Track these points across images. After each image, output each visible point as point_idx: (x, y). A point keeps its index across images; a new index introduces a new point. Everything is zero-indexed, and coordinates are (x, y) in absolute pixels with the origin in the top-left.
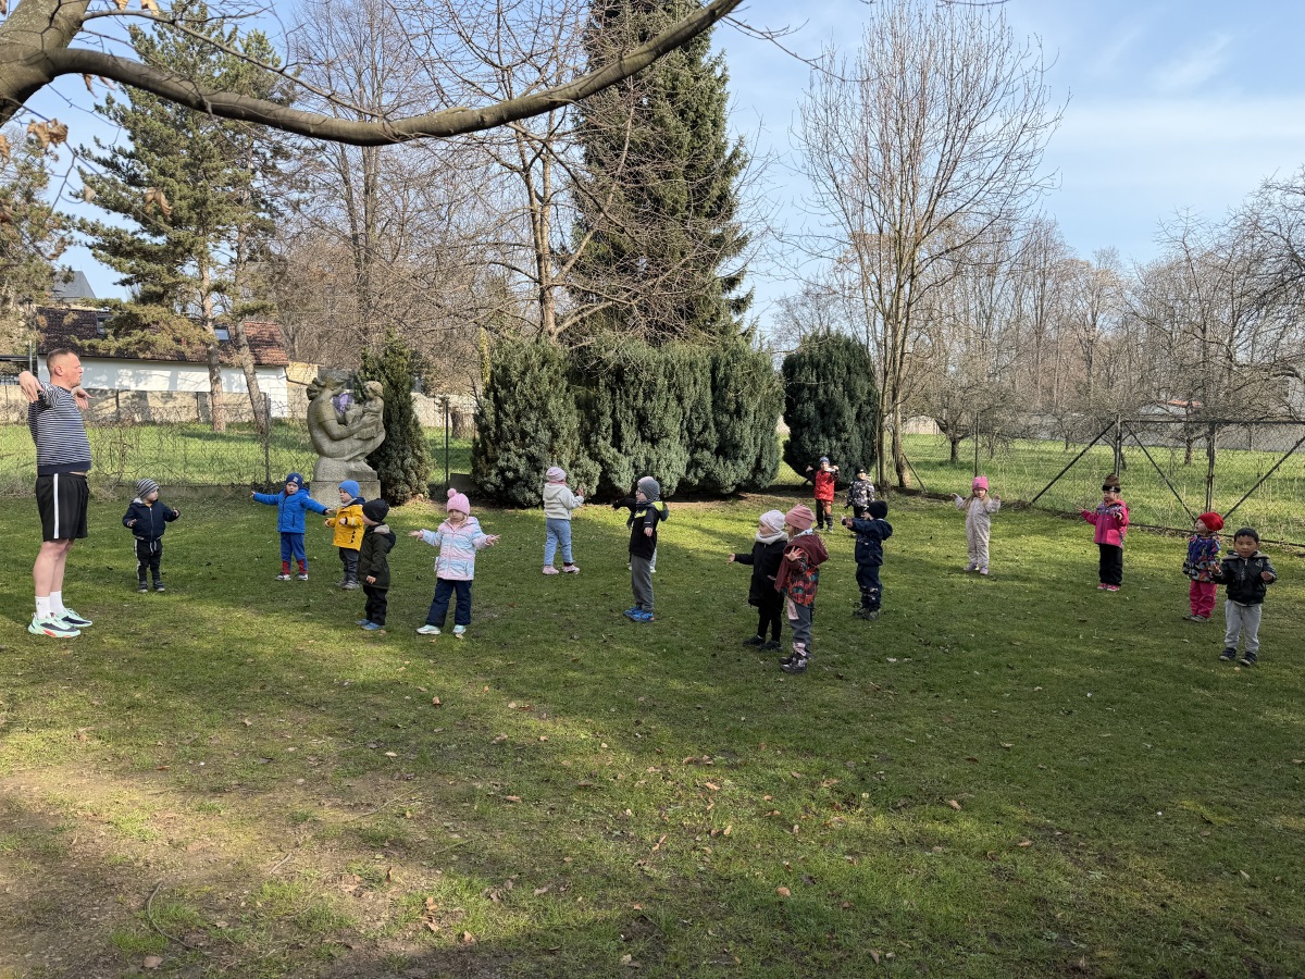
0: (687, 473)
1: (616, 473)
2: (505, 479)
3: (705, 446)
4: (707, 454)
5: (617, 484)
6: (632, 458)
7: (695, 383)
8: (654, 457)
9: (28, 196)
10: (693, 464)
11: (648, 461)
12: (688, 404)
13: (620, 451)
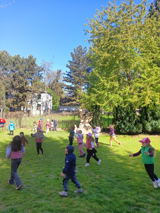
1: (147, 127)
6: (151, 123)
8: (157, 123)
9: (57, 81)
13: (148, 121)
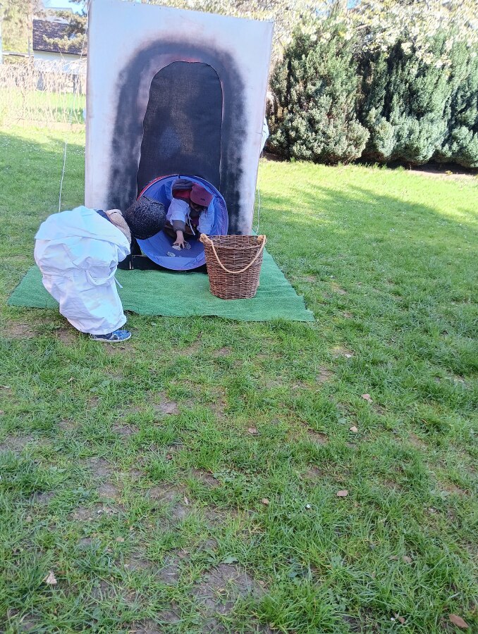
0: (443, 145)
1: (382, 139)
2: (288, 136)
3: (464, 123)
4: (465, 129)
5: (381, 150)
6: (398, 127)
7: (468, 63)
8: (417, 129)
10: (450, 139)
11: (411, 132)
12: (457, 82)
13: (388, 120)
